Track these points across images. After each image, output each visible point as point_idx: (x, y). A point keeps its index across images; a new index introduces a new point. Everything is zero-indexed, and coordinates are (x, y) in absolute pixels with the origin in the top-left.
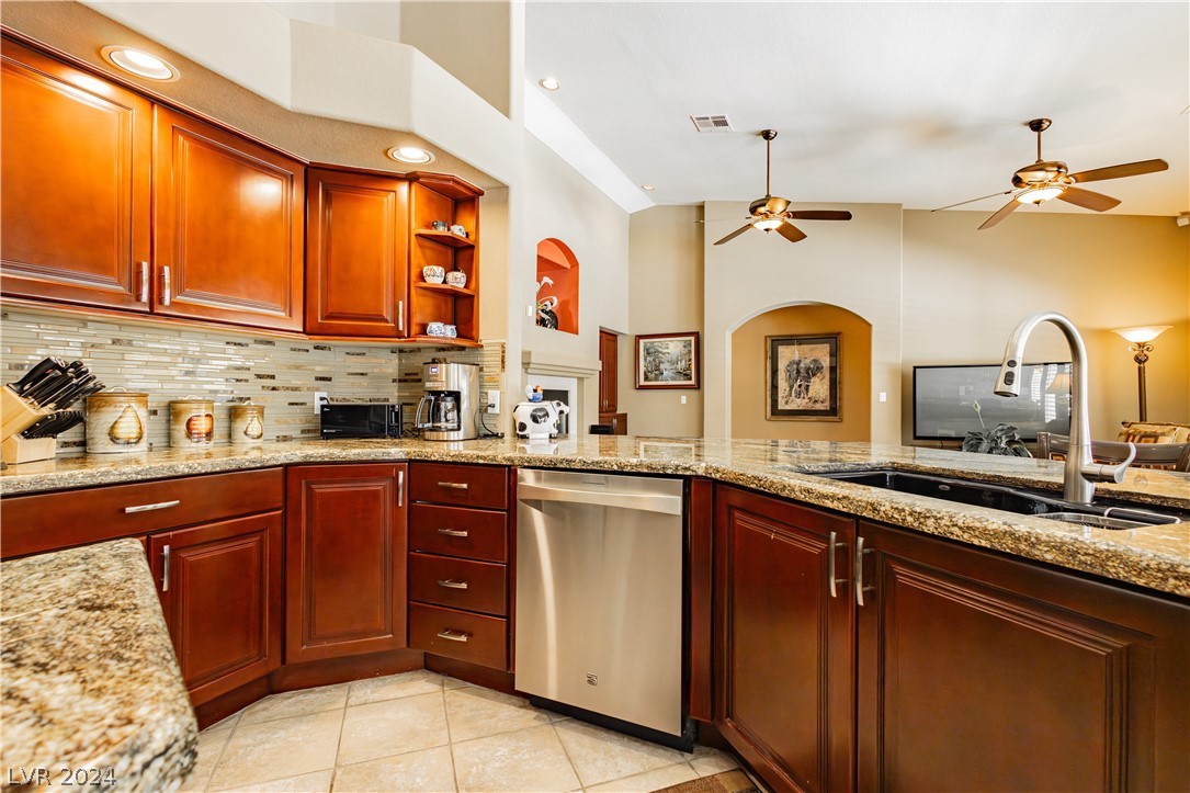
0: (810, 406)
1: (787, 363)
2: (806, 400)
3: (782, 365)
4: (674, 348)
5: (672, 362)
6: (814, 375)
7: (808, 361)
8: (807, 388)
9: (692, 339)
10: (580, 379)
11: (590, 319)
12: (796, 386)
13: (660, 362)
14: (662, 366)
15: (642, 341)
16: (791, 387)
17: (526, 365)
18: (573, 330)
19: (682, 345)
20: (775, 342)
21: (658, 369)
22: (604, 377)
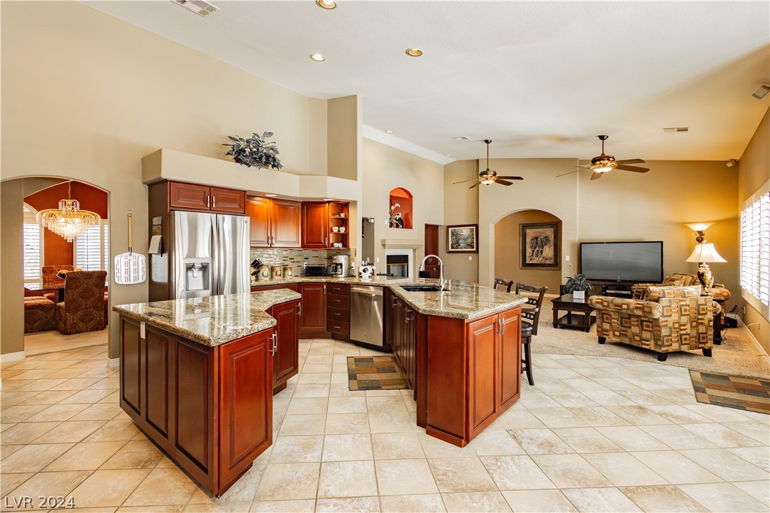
0: (544, 262)
1: (531, 238)
2: (542, 258)
3: (528, 240)
4: (465, 232)
5: (464, 239)
6: (546, 245)
7: (542, 237)
8: (542, 251)
9: (474, 227)
10: (414, 250)
11: (420, 219)
12: (536, 251)
13: (459, 239)
14: (460, 241)
15: (450, 229)
16: (533, 251)
17: (384, 246)
18: (410, 227)
19: (469, 231)
20: (525, 227)
21: (458, 243)
22: (429, 247)
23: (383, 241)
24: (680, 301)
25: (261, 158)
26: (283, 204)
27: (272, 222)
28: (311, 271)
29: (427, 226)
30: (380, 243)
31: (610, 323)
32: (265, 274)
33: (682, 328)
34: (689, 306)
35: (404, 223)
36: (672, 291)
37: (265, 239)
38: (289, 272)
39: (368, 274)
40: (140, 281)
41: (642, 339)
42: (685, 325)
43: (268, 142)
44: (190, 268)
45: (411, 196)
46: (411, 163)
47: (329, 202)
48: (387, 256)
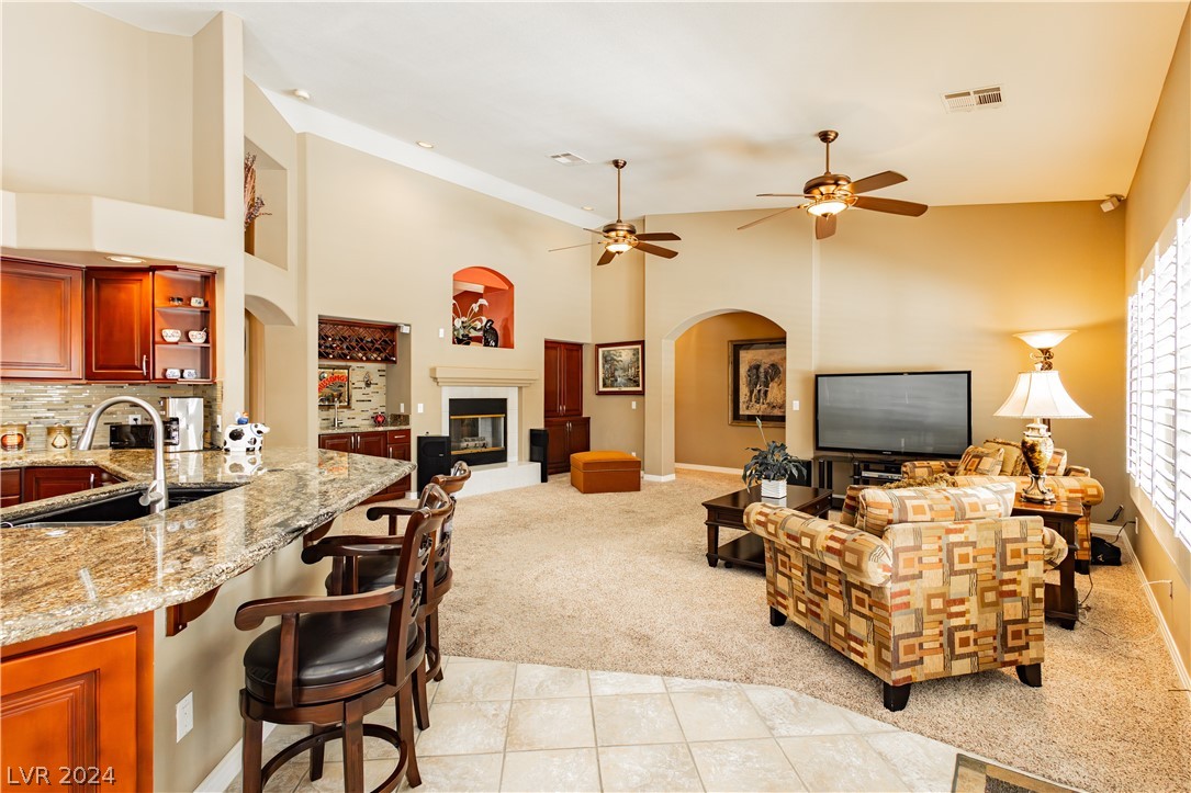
0: (769, 412)
2: (766, 406)
4: (625, 355)
5: (625, 370)
6: (772, 380)
7: (767, 366)
8: (766, 392)
9: (639, 347)
10: (520, 388)
11: (532, 331)
12: (756, 392)
13: (616, 370)
14: (617, 374)
15: (601, 350)
16: (751, 392)
17: (435, 379)
18: (508, 344)
19: (631, 353)
20: (737, 348)
21: (613, 376)
22: (560, 384)
23: (433, 370)
24: (949, 531)
29: (550, 346)
30: (427, 373)
31: (790, 578)
33: (955, 609)
34: (974, 544)
35: (495, 337)
36: (924, 503)
38: (60, 439)
41: (849, 636)
42: (962, 601)
45: (511, 286)
46: (511, 222)
47: (153, 269)
48: (452, 401)
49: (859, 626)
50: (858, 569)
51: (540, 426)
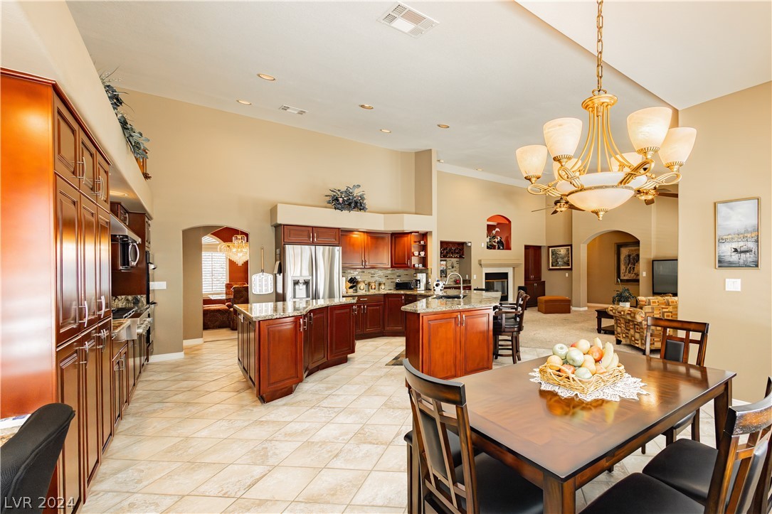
0: (635, 278)
1: (624, 256)
2: (633, 275)
3: (622, 257)
4: (563, 251)
5: (562, 258)
6: (637, 262)
7: (634, 255)
8: (634, 268)
9: (569, 247)
10: (514, 268)
11: (519, 240)
12: (628, 268)
13: (558, 258)
14: (558, 260)
15: (550, 249)
16: (626, 268)
17: (481, 265)
18: (509, 248)
19: (565, 250)
20: (619, 247)
21: (557, 261)
22: (531, 266)
23: (480, 261)
24: (663, 308)
25: (350, 204)
26: (375, 237)
27: (366, 249)
28: (399, 286)
29: (527, 247)
30: (477, 262)
31: (621, 327)
32: (362, 288)
34: (671, 312)
35: (503, 245)
36: (656, 301)
37: (360, 262)
38: (383, 287)
39: (440, 287)
40: (270, 292)
41: (635, 340)
43: (357, 192)
44: (296, 283)
45: (510, 222)
46: (510, 193)
47: (411, 233)
48: (486, 274)
49: (637, 336)
50: (634, 317)
51: (523, 285)
